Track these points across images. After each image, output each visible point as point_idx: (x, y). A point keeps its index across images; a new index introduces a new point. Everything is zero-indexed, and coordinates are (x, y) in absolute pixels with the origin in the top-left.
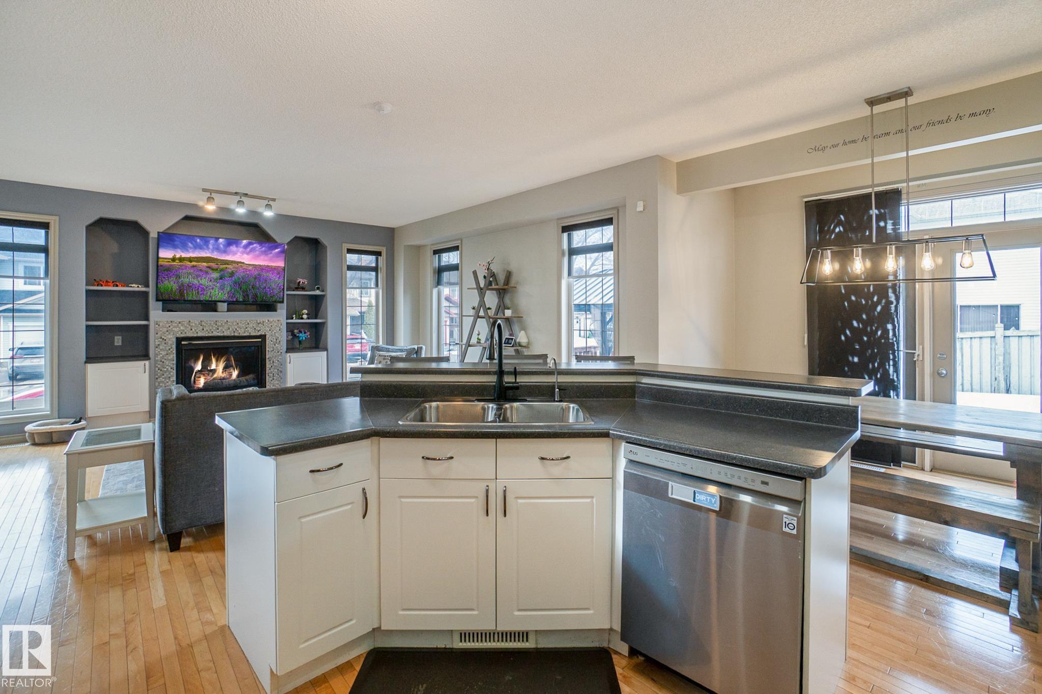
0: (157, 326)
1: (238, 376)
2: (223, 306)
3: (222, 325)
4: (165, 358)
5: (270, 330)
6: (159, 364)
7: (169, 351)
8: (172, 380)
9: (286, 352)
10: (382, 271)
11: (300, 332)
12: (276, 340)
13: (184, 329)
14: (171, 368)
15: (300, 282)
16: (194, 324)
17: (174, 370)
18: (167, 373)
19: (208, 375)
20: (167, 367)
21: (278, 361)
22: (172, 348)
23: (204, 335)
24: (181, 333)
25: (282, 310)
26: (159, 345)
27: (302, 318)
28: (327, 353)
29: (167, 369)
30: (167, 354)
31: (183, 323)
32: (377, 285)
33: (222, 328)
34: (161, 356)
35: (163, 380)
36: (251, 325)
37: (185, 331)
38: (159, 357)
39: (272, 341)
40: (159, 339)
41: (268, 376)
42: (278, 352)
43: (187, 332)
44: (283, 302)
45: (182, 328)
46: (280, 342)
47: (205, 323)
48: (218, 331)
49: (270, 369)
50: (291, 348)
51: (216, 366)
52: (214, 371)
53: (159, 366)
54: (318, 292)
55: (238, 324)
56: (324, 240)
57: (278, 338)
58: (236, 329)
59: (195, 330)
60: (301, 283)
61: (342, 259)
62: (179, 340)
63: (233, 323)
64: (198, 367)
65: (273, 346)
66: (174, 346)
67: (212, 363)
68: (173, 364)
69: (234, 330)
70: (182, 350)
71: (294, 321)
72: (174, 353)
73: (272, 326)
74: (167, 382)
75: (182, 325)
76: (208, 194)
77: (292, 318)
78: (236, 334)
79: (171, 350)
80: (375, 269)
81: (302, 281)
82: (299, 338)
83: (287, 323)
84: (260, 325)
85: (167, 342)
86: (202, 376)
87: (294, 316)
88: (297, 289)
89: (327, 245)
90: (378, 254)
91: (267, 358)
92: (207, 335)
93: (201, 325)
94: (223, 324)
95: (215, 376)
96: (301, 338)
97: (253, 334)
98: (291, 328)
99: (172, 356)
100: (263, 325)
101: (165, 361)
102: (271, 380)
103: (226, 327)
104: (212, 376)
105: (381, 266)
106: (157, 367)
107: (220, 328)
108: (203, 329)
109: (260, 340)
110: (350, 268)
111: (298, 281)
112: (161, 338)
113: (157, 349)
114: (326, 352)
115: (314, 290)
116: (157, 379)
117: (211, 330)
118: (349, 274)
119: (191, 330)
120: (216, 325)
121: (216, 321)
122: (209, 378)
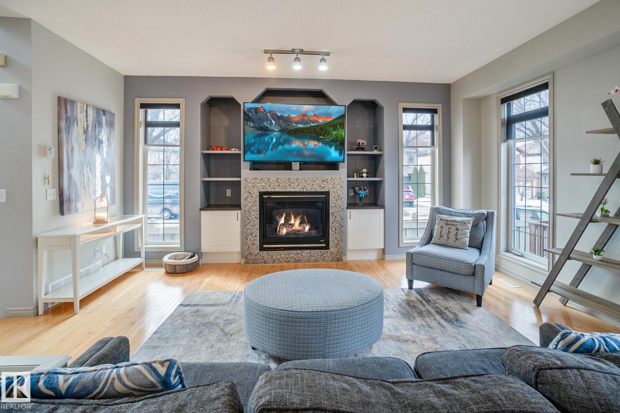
0: (246, 182)
1: (310, 229)
2: (296, 166)
3: (293, 182)
4: (251, 209)
5: (333, 187)
6: (247, 214)
7: (254, 203)
8: (256, 227)
9: (347, 208)
10: (439, 130)
11: (360, 189)
12: (338, 197)
13: (265, 185)
14: (256, 218)
15: (359, 143)
16: (272, 181)
17: (257, 219)
18: (253, 222)
19: (289, 227)
20: (253, 217)
21: (340, 216)
22: (256, 201)
23: (280, 191)
24: (263, 188)
25: (343, 169)
26: (247, 198)
27: (362, 177)
28: (385, 210)
29: (253, 218)
30: (253, 206)
31: (264, 179)
32: (433, 144)
33: (293, 185)
34: (248, 207)
35: (250, 227)
36: (317, 182)
37: (266, 186)
38: (247, 207)
39: (334, 198)
40: (247, 193)
41: (331, 229)
42: (340, 208)
43: (267, 188)
44: (344, 162)
45: (263, 184)
46: (341, 198)
47: (281, 180)
48: (290, 187)
49: (333, 223)
50: (352, 204)
51: (295, 222)
52: (292, 225)
53: (247, 215)
54: (375, 152)
55: (306, 181)
56: (381, 101)
57: (340, 195)
58: (305, 186)
59: (273, 186)
60: (361, 144)
61: (398, 119)
62: (261, 194)
63: (302, 180)
64: (282, 221)
65: (336, 202)
66: (258, 199)
67: (291, 219)
68: (257, 214)
69: (303, 186)
70: (264, 203)
71: (355, 179)
72: (257, 205)
73: (334, 183)
74: (253, 229)
75: (263, 182)
76: (269, 55)
77: (354, 177)
78: (305, 190)
79: (256, 202)
80: (431, 128)
81: (361, 141)
82: (359, 195)
83: (348, 181)
84: (325, 183)
85: (253, 196)
86: (284, 228)
87: (355, 174)
88: (357, 149)
89: (384, 106)
90: (434, 111)
91: (330, 213)
92: (282, 191)
93: (277, 182)
94: (295, 181)
95: (294, 228)
96: (361, 196)
97: (318, 190)
98: (351, 186)
99: (256, 207)
100: (327, 182)
101: (251, 212)
102: (334, 234)
103: (297, 183)
104: (292, 228)
105: (437, 124)
106: (245, 216)
107: (292, 185)
108: (279, 185)
109: (325, 196)
110: (406, 127)
111: (358, 142)
112: (248, 192)
113: (245, 201)
114: (383, 210)
115: (372, 150)
116: (245, 226)
117: (285, 186)
118: (406, 133)
119: (270, 185)
120: (289, 182)
121: (289, 179)
122: (289, 229)
